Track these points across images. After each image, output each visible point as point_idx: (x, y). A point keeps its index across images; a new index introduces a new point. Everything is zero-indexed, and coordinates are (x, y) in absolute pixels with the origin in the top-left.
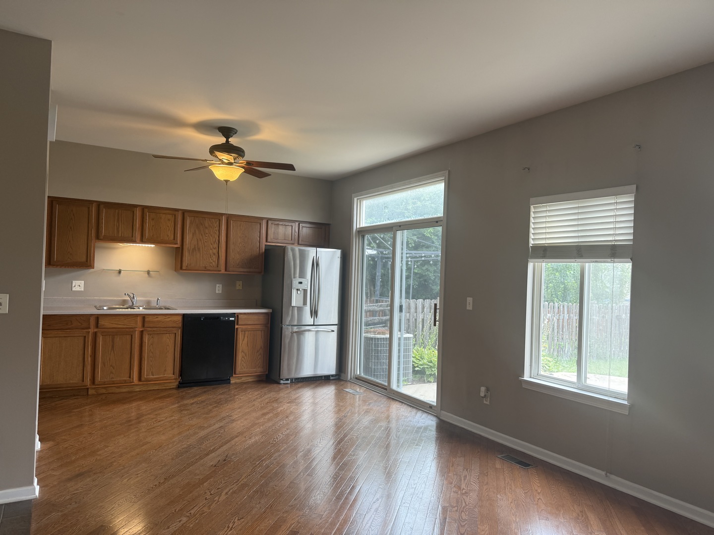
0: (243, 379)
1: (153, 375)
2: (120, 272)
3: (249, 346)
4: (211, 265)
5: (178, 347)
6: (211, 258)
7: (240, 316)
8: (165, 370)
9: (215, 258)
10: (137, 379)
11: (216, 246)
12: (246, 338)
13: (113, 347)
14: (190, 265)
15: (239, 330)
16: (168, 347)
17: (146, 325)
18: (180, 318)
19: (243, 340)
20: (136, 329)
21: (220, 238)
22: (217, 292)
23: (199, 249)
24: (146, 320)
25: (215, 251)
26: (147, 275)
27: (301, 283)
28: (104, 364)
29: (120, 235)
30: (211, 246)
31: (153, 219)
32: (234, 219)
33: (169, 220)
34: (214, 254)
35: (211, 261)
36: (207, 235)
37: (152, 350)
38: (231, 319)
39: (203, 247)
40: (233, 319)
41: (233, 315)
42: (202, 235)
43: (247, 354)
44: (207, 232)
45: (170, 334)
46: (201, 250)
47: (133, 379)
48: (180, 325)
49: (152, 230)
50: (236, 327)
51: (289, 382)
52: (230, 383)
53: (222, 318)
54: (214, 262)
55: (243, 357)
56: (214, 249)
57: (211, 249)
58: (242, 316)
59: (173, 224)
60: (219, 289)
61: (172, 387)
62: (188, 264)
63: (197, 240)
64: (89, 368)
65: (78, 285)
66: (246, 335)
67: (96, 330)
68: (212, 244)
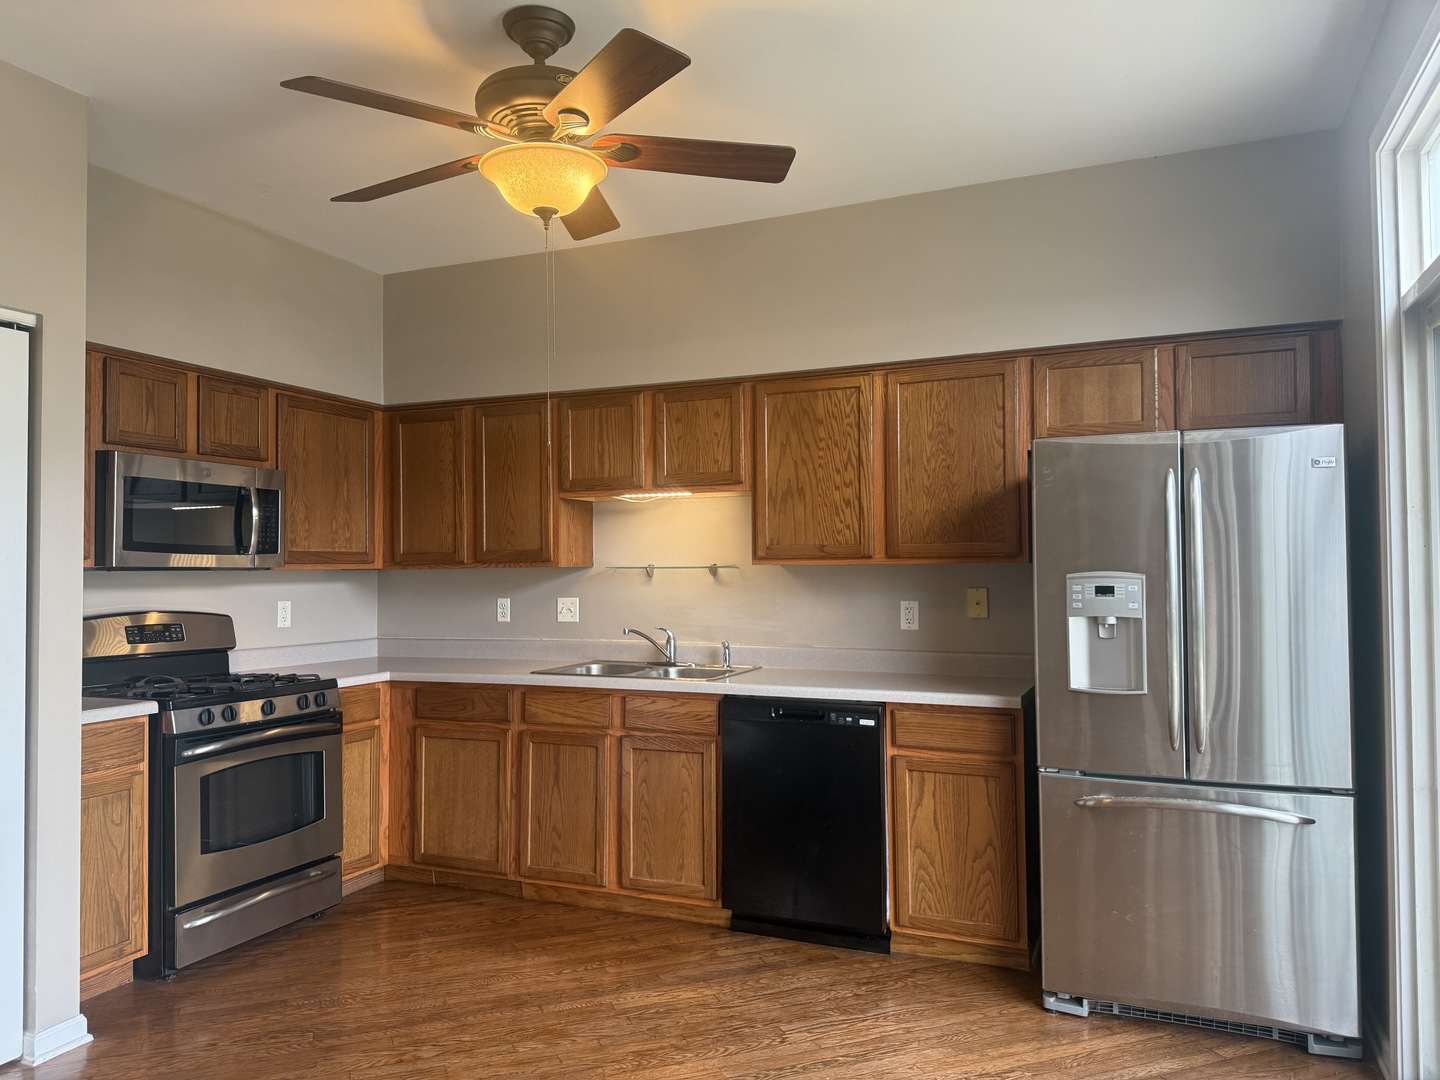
0: (939, 947)
1: (652, 877)
2: (649, 572)
3: (942, 828)
4: (840, 538)
5: (710, 797)
6: (838, 515)
7: (898, 715)
8: (682, 867)
9: (849, 515)
10: (614, 877)
11: (850, 475)
12: (928, 800)
13: (556, 779)
14: (778, 543)
15: (901, 764)
16: (685, 794)
17: (629, 722)
18: (712, 709)
19: (919, 803)
20: (610, 732)
21: (863, 449)
22: (904, 626)
23: (801, 491)
24: (630, 705)
25: (849, 493)
26: (711, 578)
27: (1105, 591)
28: (538, 820)
29: (606, 475)
30: (838, 478)
31: (678, 420)
32: (906, 378)
33: (717, 415)
34: (848, 503)
35: (840, 526)
36: (822, 445)
37: (646, 798)
38: (863, 722)
39: (814, 482)
40: (871, 723)
41: (876, 710)
42: (808, 446)
43: (938, 858)
44: (823, 435)
45: (690, 756)
46: (808, 493)
47: (602, 877)
48: (714, 729)
49: (678, 450)
50: (889, 751)
51: (1084, 1011)
52: (887, 951)
53: (833, 715)
54: (848, 527)
55: (921, 867)
56: (847, 486)
57: (837, 488)
58: (906, 713)
59: (727, 423)
60: (909, 616)
61: (715, 922)
62: (772, 540)
63: (795, 463)
64: (509, 827)
65: (568, 609)
66: (929, 787)
67: (524, 727)
68: (838, 471)
